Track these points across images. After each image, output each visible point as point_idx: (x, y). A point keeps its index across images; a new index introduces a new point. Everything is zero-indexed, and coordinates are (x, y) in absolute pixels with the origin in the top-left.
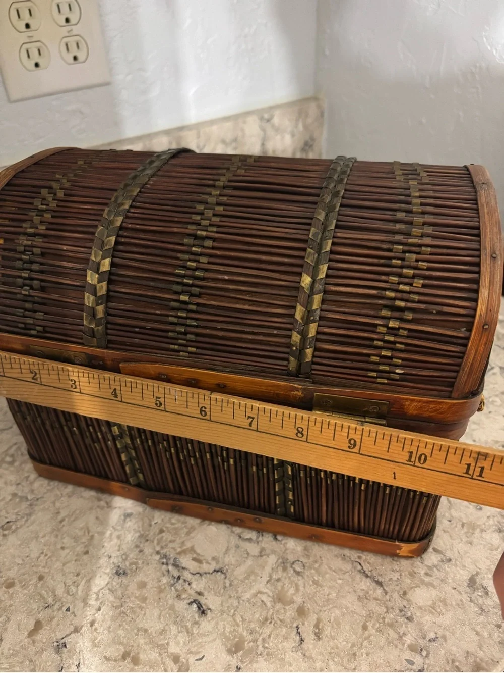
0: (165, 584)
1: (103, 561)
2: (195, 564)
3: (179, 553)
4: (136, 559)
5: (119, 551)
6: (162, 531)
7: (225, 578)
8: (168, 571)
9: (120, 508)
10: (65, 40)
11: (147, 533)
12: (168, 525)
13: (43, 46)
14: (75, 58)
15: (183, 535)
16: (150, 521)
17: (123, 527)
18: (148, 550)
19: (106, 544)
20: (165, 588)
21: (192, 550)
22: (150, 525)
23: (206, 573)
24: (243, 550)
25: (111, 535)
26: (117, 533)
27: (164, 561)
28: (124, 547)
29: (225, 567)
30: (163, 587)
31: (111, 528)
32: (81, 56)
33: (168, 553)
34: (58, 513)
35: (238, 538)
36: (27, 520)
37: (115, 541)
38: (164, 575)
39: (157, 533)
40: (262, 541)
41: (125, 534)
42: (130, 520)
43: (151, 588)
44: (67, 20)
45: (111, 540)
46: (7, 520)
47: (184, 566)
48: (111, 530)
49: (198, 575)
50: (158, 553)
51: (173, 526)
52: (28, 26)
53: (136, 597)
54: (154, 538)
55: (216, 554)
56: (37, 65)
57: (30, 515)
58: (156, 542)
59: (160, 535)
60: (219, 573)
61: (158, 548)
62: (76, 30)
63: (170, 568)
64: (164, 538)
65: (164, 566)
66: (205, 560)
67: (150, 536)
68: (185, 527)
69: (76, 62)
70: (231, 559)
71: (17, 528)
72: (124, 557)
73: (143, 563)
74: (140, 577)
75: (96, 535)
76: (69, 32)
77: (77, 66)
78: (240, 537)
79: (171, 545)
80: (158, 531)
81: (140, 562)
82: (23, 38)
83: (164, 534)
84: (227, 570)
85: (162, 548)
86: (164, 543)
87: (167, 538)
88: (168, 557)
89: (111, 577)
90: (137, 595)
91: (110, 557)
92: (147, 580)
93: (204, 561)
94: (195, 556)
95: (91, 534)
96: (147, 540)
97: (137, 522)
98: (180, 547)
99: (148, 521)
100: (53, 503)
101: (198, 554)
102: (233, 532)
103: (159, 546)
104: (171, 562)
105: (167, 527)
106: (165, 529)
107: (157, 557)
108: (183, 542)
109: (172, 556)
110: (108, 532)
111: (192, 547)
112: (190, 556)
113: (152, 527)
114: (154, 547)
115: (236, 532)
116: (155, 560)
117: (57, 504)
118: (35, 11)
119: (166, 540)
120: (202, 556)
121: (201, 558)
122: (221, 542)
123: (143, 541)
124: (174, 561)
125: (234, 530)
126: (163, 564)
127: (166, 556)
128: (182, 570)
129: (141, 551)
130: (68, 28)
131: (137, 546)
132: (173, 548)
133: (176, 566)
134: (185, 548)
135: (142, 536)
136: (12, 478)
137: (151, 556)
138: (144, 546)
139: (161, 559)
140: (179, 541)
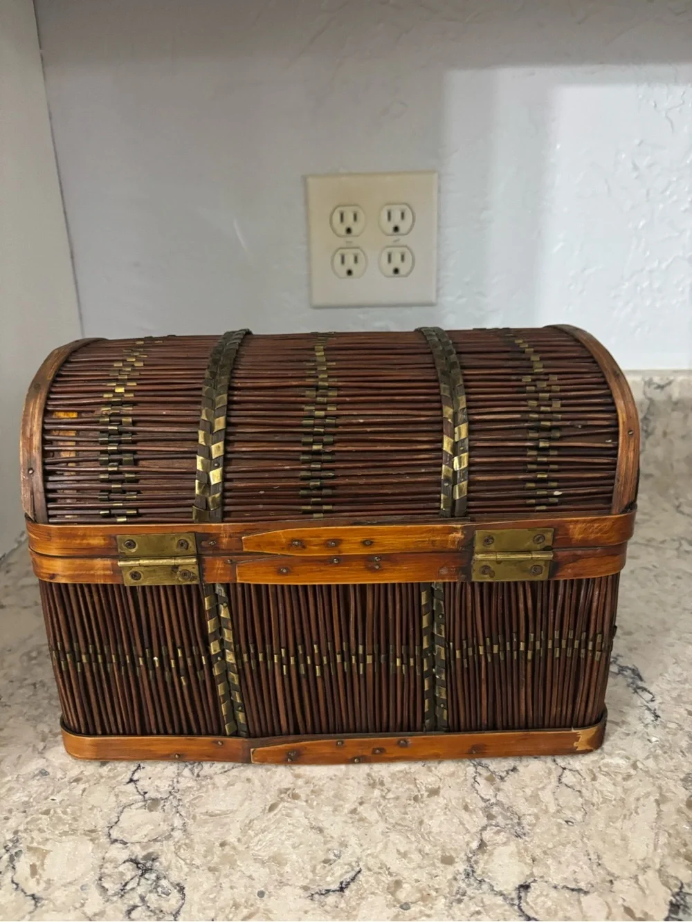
2: (28, 870)
3: (29, 849)
6: (47, 812)
7: (30, 913)
9: (47, 760)
10: (388, 250)
11: (34, 804)
12: (59, 811)
13: (361, 253)
14: (396, 271)
15: (57, 832)
16: (52, 794)
17: (25, 782)
18: (12, 823)
21: (44, 854)
22: (46, 799)
23: (23, 891)
24: (84, 896)
25: (9, 781)
26: (14, 784)
27: (10, 845)
29: (46, 900)
31: (15, 776)
32: (403, 269)
33: (23, 839)
35: (97, 878)
39: (40, 811)
40: (113, 902)
41: (19, 789)
42: (38, 780)
44: (396, 229)
47: (17, 865)
48: (12, 778)
49: (15, 886)
50: (16, 832)
51: (62, 815)
52: (349, 231)
54: (32, 815)
55: (55, 878)
56: (350, 272)
58: (29, 819)
59: (40, 816)
60: (33, 902)
61: (21, 828)
62: (403, 240)
63: (6, 857)
64: (39, 822)
65: (4, 851)
66: (40, 875)
67: (32, 809)
68: (70, 824)
69: (397, 275)
70: (59, 895)
76: (395, 241)
77: (397, 279)
78: (100, 879)
79: (35, 834)
80: (44, 809)
82: (341, 242)
83: (44, 817)
84: (42, 906)
85: (26, 830)
86: (32, 827)
87: (41, 824)
88: (17, 844)
93: (38, 877)
94: (38, 863)
96: (25, 812)
97: (41, 785)
98: (39, 843)
99: (50, 792)
100: (11, 717)
101: (43, 864)
102: (101, 867)
103: (26, 826)
104: (13, 851)
105: (55, 812)
106: (52, 812)
107: (9, 836)
108: (47, 840)
109: (22, 846)
110: (9, 778)
111: (48, 852)
112: (34, 860)
113: (44, 802)
114: (21, 823)
115: (102, 870)
116: (4, 837)
117: (12, 720)
118: (361, 216)
119: (37, 825)
120: (44, 870)
121: (40, 871)
122: (77, 868)
123: (22, 809)
124: (16, 853)
125: (105, 866)
126: (5, 847)
127: (17, 841)
128: (10, 868)
129: (7, 819)
130: (395, 238)
131: (10, 811)
132: (32, 838)
133: (12, 859)
134: (41, 847)
135: (26, 804)
136: (15, 672)
137: (7, 831)
138: (15, 815)
139: (11, 841)
140: (46, 835)
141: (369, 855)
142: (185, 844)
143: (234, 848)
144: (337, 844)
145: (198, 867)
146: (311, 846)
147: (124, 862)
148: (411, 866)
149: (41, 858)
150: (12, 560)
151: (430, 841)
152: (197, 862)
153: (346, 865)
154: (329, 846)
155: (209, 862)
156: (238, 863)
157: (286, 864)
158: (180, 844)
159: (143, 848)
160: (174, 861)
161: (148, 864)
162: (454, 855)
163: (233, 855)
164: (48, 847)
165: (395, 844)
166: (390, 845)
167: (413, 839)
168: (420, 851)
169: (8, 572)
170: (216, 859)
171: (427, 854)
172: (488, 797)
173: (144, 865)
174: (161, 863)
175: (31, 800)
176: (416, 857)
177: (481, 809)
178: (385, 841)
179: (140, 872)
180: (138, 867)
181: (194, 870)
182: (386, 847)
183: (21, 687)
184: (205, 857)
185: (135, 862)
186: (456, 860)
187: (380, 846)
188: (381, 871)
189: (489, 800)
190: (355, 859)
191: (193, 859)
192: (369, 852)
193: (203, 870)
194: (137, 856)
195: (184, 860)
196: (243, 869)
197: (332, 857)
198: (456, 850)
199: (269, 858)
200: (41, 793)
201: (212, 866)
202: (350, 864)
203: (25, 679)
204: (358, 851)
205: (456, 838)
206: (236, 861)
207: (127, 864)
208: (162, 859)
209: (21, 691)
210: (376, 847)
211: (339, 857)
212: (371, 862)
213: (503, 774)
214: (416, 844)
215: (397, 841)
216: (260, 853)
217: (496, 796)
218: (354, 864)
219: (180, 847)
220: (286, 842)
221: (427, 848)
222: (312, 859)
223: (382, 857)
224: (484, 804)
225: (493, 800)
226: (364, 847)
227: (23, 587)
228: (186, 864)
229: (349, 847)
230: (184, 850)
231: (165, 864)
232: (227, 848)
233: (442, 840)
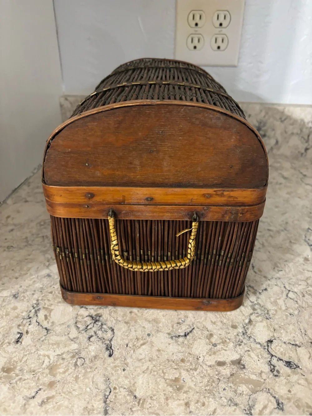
0: (22, 315)
1: (17, 286)
2: (43, 318)
3: (44, 308)
4: (27, 296)
5: (27, 287)
6: (51, 293)
7: (45, 335)
8: (30, 311)
9: (50, 270)
10: (216, 36)
11: (46, 288)
12: (57, 292)
13: (202, 37)
14: (219, 48)
15: (56, 301)
16: (53, 285)
17: (41, 279)
18: (36, 296)
19: (27, 281)
20: (20, 317)
21: (50, 311)
22: (51, 286)
23: (41, 326)
24: (69, 330)
25: (34, 278)
26: (36, 279)
27: (35, 306)
28: (31, 287)
29: (52, 330)
30: (20, 316)
31: (37, 276)
32: (222, 47)
33: (41, 304)
34: (29, 255)
35: (75, 322)
36: (17, 250)
37: (31, 282)
38: (27, 312)
39: (48, 292)
40: (82, 333)
41: (38, 282)
42: (47, 278)
43: (16, 312)
44: (221, 25)
45: (30, 281)
46: (12, 245)
47: (38, 315)
49: (38, 324)
50: (38, 300)
51: (58, 294)
52: (196, 24)
53: (6, 311)
54: (44, 293)
55: (56, 322)
56: (195, 47)
57: (21, 249)
58: (43, 295)
59: (48, 294)
60: (46, 331)
61: (40, 298)
62: (224, 31)
63: (33, 311)
64: (48, 296)
65: (32, 308)
66: (49, 320)
67: (44, 291)
69: (219, 50)
70: (58, 329)
71: (11, 251)
72: (25, 291)
73: (27, 300)
74: (18, 305)
75: (29, 274)
76: (220, 31)
77: (219, 52)
78: (76, 323)
79: (46, 302)
80: (50, 291)
81: (27, 298)
82: (192, 31)
83: (50, 294)
84: (50, 333)
85: (42, 300)
86: (45, 298)
88: (39, 305)
89: (10, 295)
90: (8, 311)
91: (21, 287)
92: (19, 308)
93: (48, 320)
94: (48, 314)
95: (28, 272)
96: (41, 292)
97: (48, 281)
98: (48, 306)
99: (52, 284)
100: (33, 250)
101: (50, 315)
102: (76, 318)
103: (42, 298)
104: (37, 309)
105: (55, 293)
106: (53, 292)
107: (35, 302)
108: (52, 304)
109: (40, 306)
110: (34, 276)
111: (52, 310)
112: (46, 313)
113: (50, 288)
114: (40, 297)
115: (77, 319)
116: (32, 302)
117: (34, 252)
118: (203, 17)
119: (47, 298)
120: (50, 317)
121: (49, 318)
122: (66, 318)
123: (40, 290)
124: (38, 309)
125: (78, 317)
126: (33, 306)
127: (38, 304)
128: (35, 316)
129: (33, 294)
130: (220, 29)
131: (35, 291)
132: (45, 303)
133: (36, 312)
134: (49, 307)
135: (42, 288)
136: (34, 231)
137: (34, 299)
138: (37, 293)
139: (35, 304)
140: (51, 302)
141: (198, 322)
142: (114, 311)
143: (136, 314)
144: (183, 316)
145: (120, 321)
146: (171, 316)
147: (87, 316)
148: (218, 328)
149: (49, 312)
150: (31, 180)
151: (226, 318)
152: (119, 319)
153: (187, 325)
154: (179, 317)
155: (125, 319)
156: (138, 321)
157: (160, 323)
158: (111, 311)
159: (95, 311)
160: (109, 318)
161: (98, 318)
162: (237, 325)
163: (136, 317)
164: (52, 307)
165: (210, 318)
166: (208, 318)
167: (218, 316)
168: (222, 322)
169: (29, 186)
170: (128, 318)
171: (225, 323)
172: (253, 301)
173: (96, 318)
174: (103, 318)
175: (44, 287)
176: (219, 324)
177: (250, 306)
178: (205, 316)
179: (94, 321)
180: (93, 319)
181: (118, 322)
182: (206, 319)
183: (37, 238)
184: (123, 317)
185: (91, 317)
186: (238, 327)
187: (203, 319)
188: (203, 329)
189: (254, 302)
190: (191, 323)
191: (117, 318)
192: (198, 321)
193: (122, 323)
194: (92, 314)
195: (114, 318)
196: (140, 323)
197: (181, 321)
198: (238, 323)
199: (152, 320)
200: (48, 284)
201: (127, 321)
202: (189, 325)
203: (39, 234)
204: (193, 320)
205: (238, 317)
206: (137, 320)
207: (88, 317)
208: (104, 316)
209: (37, 239)
210: (201, 319)
211: (184, 322)
212: (199, 325)
213: (261, 291)
214: (219, 319)
215: (211, 317)
216: (148, 317)
217: (257, 301)
218: (191, 325)
219: (111, 312)
220: (160, 314)
221: (225, 321)
222: (171, 322)
223: (204, 323)
224: (251, 304)
225: (256, 302)
226: (196, 318)
227: (36, 193)
228: (114, 319)
229: (189, 318)
230: (113, 313)
231: (105, 319)
232: (133, 314)
233: (232, 318)
